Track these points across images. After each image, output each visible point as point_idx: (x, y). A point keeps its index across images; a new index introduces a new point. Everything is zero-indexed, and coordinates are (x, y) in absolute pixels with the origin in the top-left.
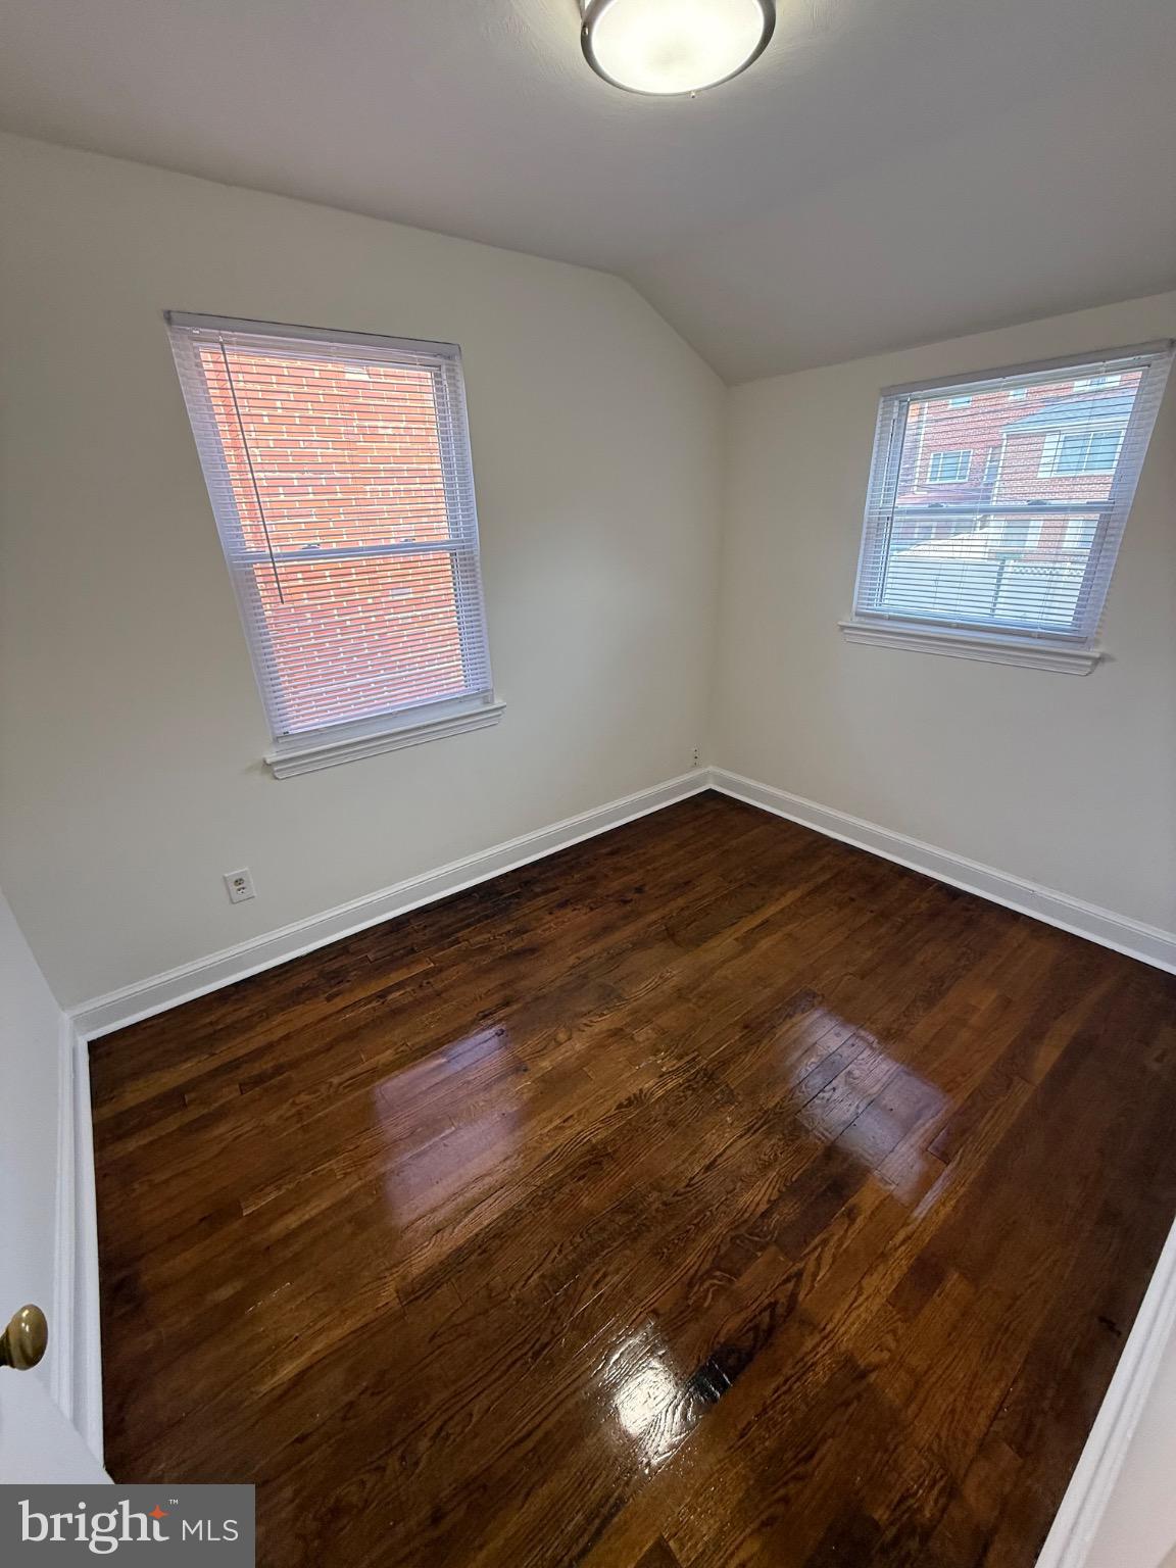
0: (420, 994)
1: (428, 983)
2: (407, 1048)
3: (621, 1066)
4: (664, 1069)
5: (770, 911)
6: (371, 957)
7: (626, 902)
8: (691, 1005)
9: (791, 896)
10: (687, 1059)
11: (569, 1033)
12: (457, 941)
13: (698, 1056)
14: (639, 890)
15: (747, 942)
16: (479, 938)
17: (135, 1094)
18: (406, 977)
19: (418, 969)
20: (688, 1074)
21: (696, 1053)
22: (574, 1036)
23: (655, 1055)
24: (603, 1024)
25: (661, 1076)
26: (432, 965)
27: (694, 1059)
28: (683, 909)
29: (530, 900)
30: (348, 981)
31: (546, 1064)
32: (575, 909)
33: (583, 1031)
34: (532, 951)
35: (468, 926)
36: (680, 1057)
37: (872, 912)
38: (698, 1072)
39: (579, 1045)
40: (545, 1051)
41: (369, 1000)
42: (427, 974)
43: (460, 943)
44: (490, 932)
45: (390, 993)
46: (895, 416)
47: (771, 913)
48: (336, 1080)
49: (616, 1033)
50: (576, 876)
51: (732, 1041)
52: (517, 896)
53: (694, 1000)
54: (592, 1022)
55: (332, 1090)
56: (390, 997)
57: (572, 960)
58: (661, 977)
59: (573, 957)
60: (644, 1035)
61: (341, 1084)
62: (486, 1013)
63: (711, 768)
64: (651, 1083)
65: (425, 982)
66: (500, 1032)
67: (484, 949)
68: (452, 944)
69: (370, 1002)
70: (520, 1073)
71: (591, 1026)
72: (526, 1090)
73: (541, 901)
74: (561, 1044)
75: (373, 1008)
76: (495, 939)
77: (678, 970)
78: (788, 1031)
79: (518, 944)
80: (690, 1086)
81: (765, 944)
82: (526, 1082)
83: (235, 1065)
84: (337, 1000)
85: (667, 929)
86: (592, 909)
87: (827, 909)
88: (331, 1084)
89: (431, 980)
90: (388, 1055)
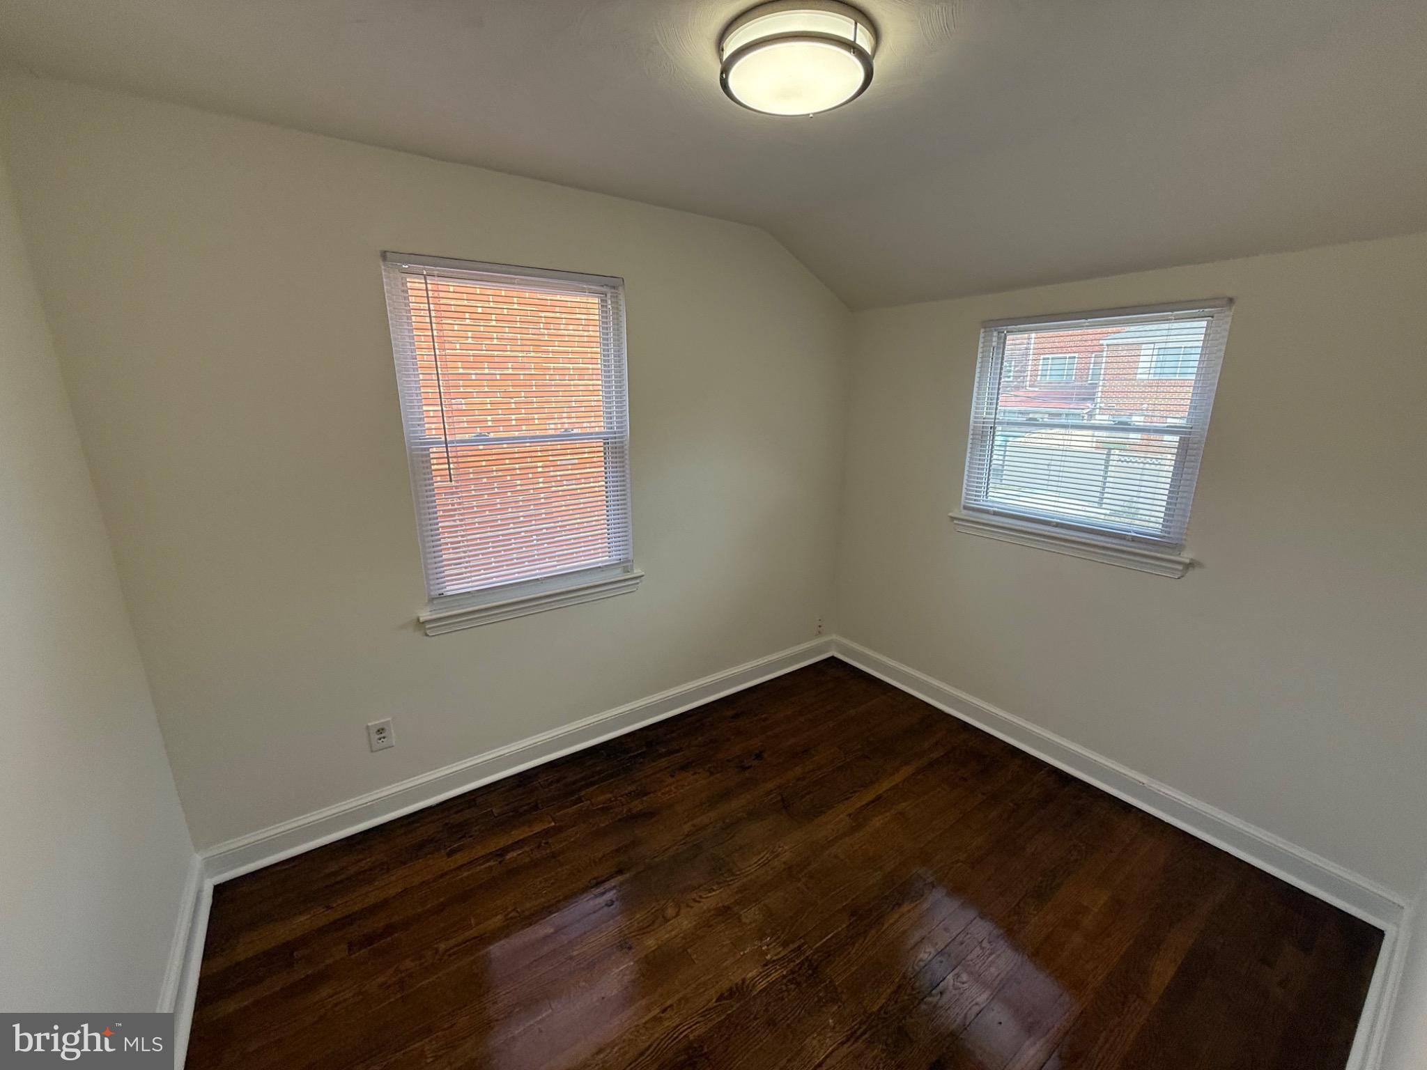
0: (537, 855)
1: (547, 843)
2: (517, 915)
3: (725, 950)
4: (768, 957)
5: (884, 786)
6: (496, 811)
7: (744, 768)
8: (799, 885)
9: (906, 771)
10: (792, 946)
11: (677, 910)
12: (580, 800)
13: (804, 944)
14: (759, 756)
15: (859, 819)
16: (601, 798)
17: (248, 947)
18: (526, 835)
19: (538, 828)
20: (792, 964)
21: (802, 941)
22: (683, 911)
23: (761, 939)
24: (712, 899)
25: (765, 965)
26: (553, 824)
27: (799, 947)
28: (798, 780)
29: (654, 761)
30: (471, 836)
31: (651, 942)
32: (695, 774)
33: (692, 907)
34: (648, 815)
35: (592, 784)
36: (785, 944)
37: (984, 794)
38: (802, 963)
39: (685, 923)
40: (652, 928)
41: (488, 857)
42: (547, 833)
43: (582, 802)
44: (611, 792)
45: (508, 852)
46: (994, 344)
47: (884, 789)
48: (442, 946)
49: (724, 912)
50: (700, 739)
51: (840, 929)
52: (643, 755)
53: (804, 880)
54: (701, 897)
55: (437, 957)
56: (508, 857)
57: (687, 828)
58: (772, 852)
59: (689, 824)
60: (751, 915)
61: (447, 950)
62: (599, 880)
63: (834, 637)
64: (754, 972)
65: (544, 841)
66: (609, 903)
67: (605, 810)
68: (575, 803)
69: (488, 861)
70: (624, 951)
71: (699, 902)
72: (627, 972)
73: (664, 762)
74: (669, 920)
75: (490, 867)
76: (616, 800)
77: (790, 845)
78: (896, 921)
79: (638, 806)
80: (794, 978)
81: (877, 822)
82: (629, 962)
83: (348, 921)
84: (458, 856)
85: (783, 800)
86: (712, 774)
87: (939, 789)
88: (437, 951)
89: (550, 841)
90: (498, 921)
